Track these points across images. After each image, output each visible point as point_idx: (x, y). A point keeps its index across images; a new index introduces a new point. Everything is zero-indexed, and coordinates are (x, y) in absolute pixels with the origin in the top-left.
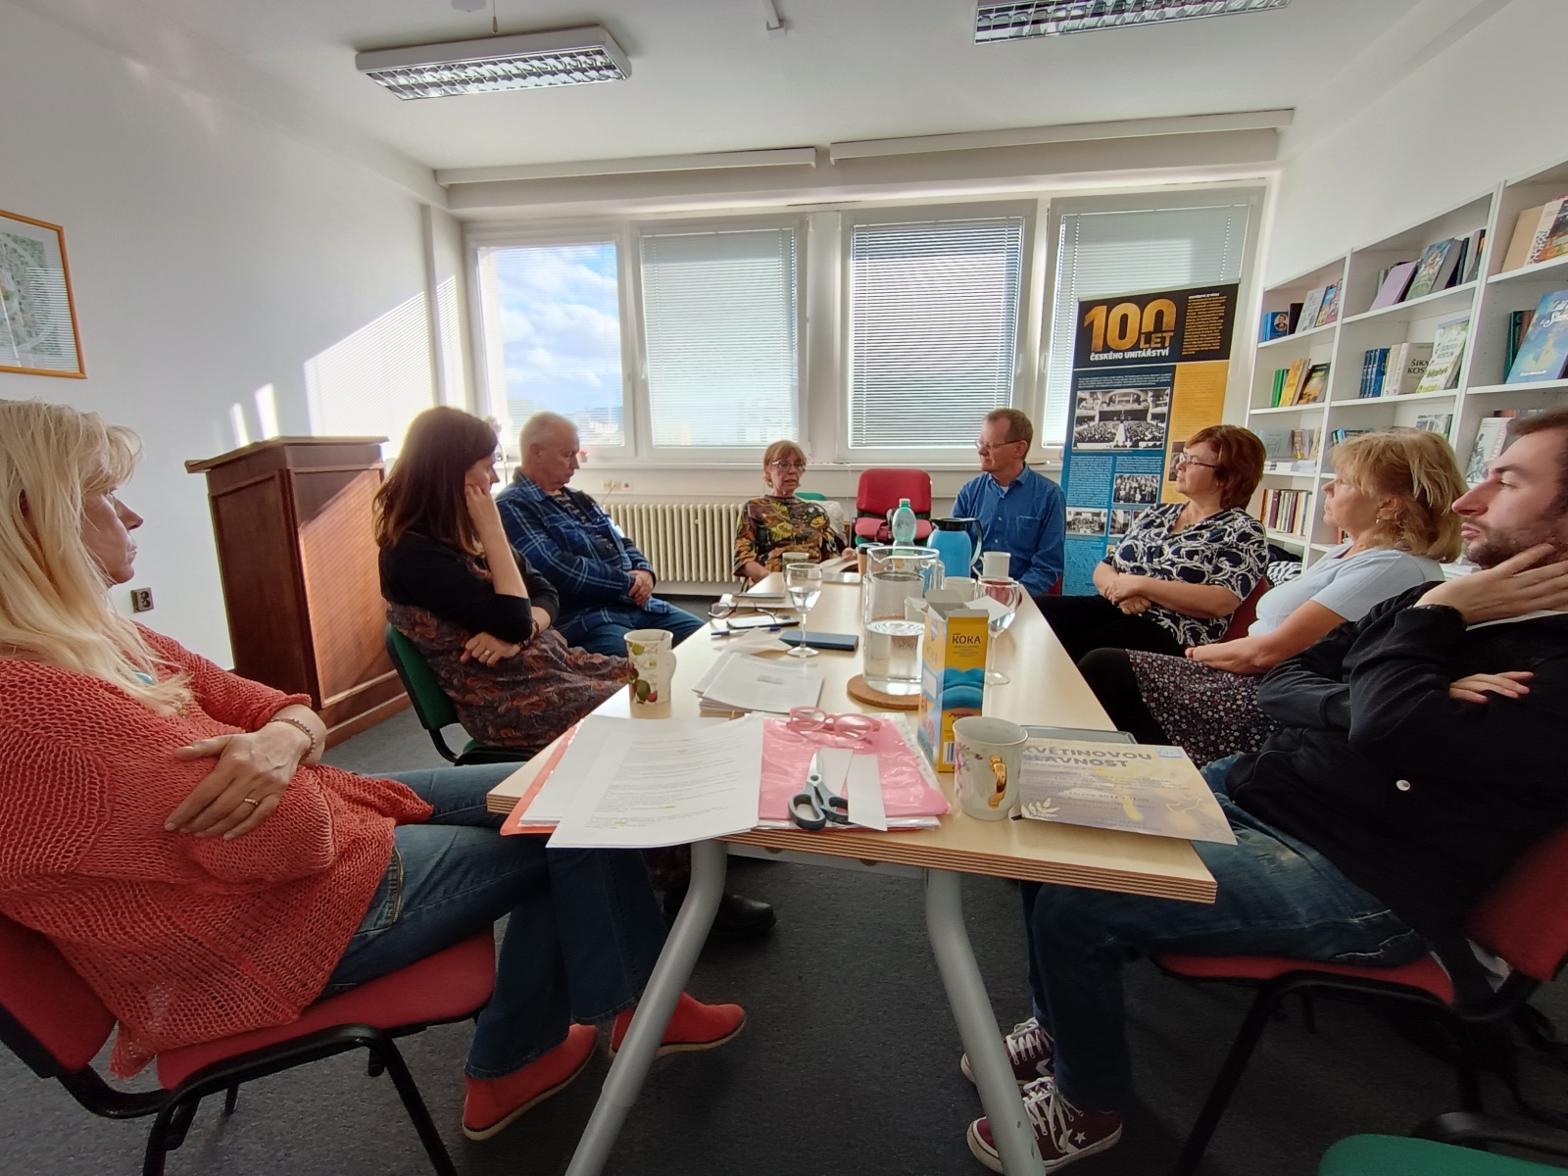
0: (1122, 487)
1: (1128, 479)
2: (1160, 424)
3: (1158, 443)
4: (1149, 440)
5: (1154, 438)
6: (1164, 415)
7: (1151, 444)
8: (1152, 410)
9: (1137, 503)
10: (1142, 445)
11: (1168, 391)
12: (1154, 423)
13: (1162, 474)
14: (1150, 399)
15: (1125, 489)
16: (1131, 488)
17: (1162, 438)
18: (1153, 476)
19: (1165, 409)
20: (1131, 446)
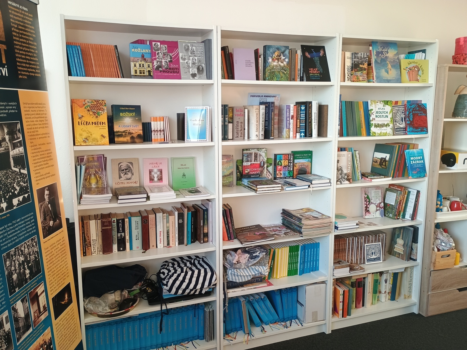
0: (13, 268)
1: (15, 255)
2: (22, 171)
3: (26, 195)
4: (19, 195)
5: (23, 191)
6: (22, 157)
7: (21, 198)
8: (12, 153)
9: (29, 282)
10: (15, 201)
11: (19, 126)
12: (17, 170)
13: (37, 233)
14: (7, 137)
15: (15, 270)
16: (20, 265)
17: (27, 187)
18: (32, 240)
19: (21, 149)
20: (7, 208)
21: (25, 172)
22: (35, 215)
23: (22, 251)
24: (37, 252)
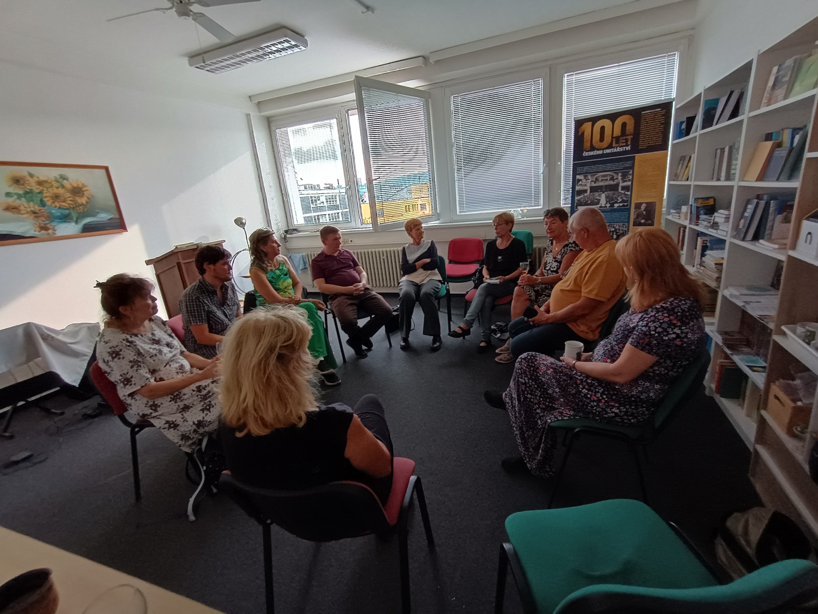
2: (626, 193)
3: (626, 204)
4: (620, 202)
6: (629, 187)
7: (621, 205)
8: (621, 184)
10: (616, 205)
12: (623, 192)
14: (620, 178)
17: (628, 200)
18: (623, 224)
19: (630, 183)
20: (609, 207)
21: (629, 193)
22: (629, 214)
23: (614, 227)
24: (626, 231)
